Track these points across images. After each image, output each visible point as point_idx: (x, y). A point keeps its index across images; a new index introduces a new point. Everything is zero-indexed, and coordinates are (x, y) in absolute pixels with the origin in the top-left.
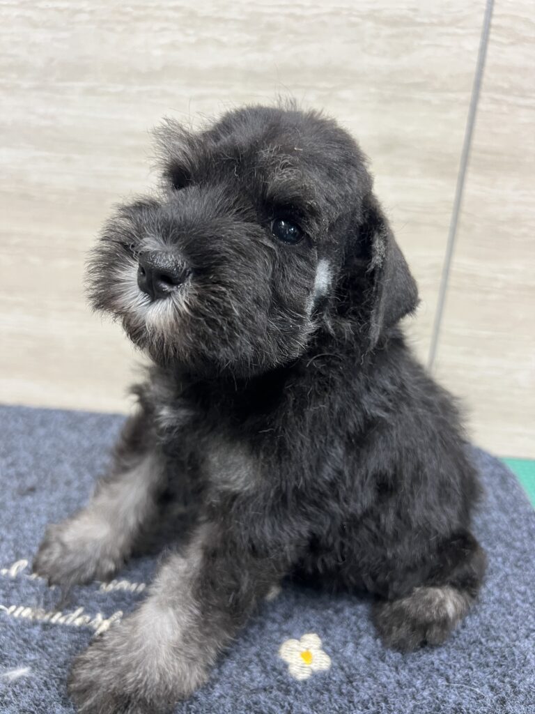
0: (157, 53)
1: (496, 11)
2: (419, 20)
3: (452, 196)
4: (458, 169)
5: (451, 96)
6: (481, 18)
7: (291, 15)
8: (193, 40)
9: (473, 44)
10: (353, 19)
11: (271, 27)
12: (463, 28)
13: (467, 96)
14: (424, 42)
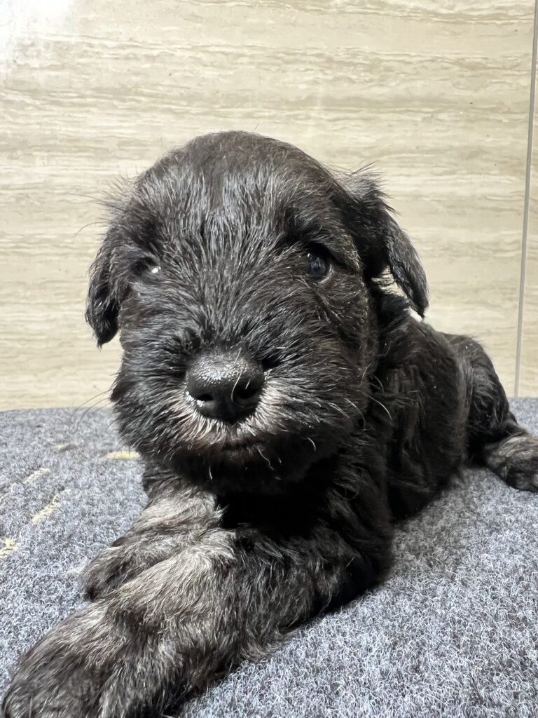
0: (303, 87)
2: (489, 65)
5: (515, 116)
7: (402, 62)
8: (330, 78)
9: (526, 81)
10: (445, 64)
11: (388, 69)
12: (519, 71)
14: (493, 81)
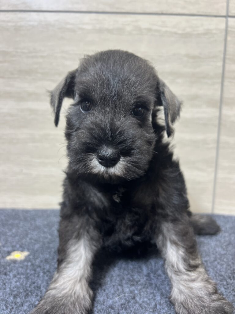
1: (227, 53)
2: (202, 57)
3: (218, 114)
4: (219, 104)
5: (215, 81)
6: (222, 56)
7: (159, 56)
9: (220, 64)
13: (219, 80)
